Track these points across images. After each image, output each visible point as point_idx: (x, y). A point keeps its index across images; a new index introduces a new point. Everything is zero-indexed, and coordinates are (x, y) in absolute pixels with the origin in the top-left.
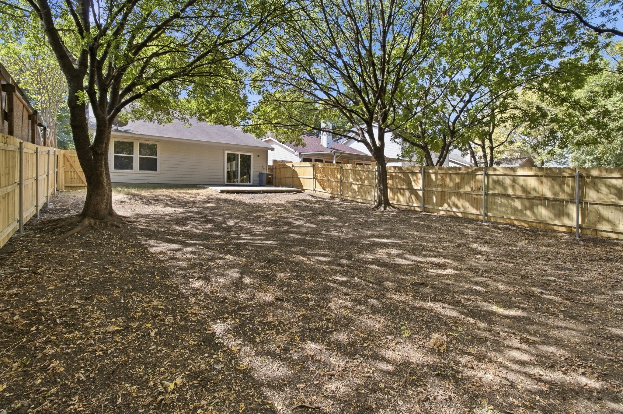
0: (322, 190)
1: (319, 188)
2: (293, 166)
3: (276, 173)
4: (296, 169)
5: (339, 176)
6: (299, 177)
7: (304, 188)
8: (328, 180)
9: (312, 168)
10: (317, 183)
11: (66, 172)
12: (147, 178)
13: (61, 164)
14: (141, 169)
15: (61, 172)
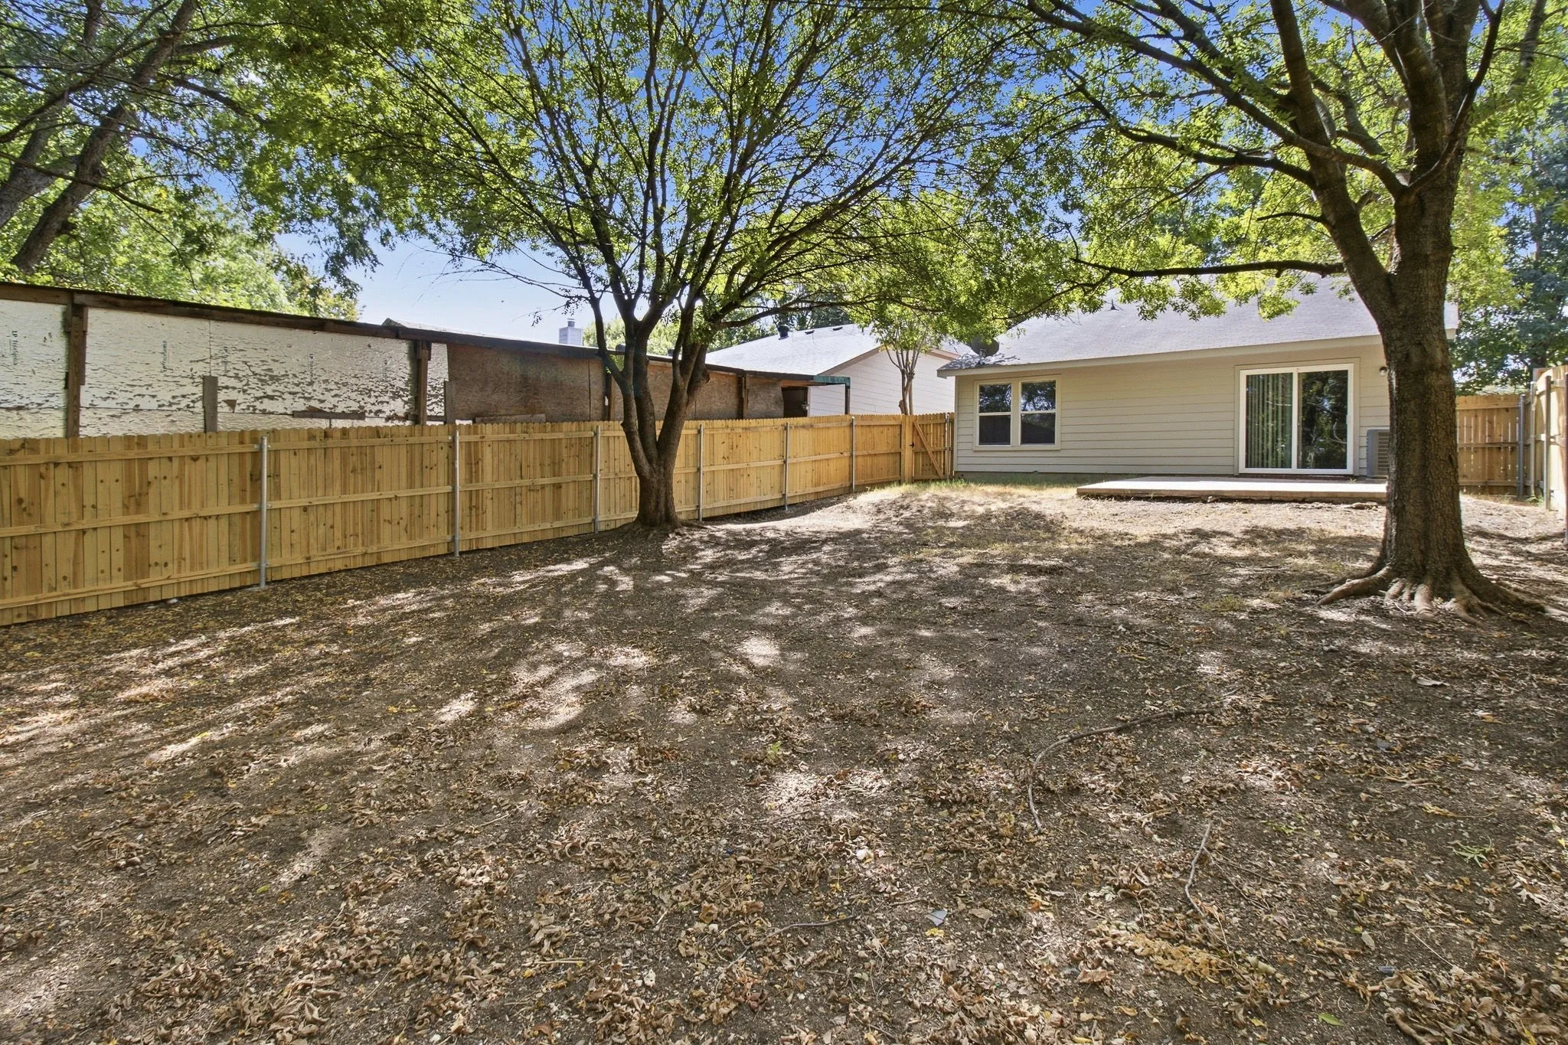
11: (916, 453)
12: (1033, 461)
13: (908, 439)
14: (1024, 441)
15: (908, 453)
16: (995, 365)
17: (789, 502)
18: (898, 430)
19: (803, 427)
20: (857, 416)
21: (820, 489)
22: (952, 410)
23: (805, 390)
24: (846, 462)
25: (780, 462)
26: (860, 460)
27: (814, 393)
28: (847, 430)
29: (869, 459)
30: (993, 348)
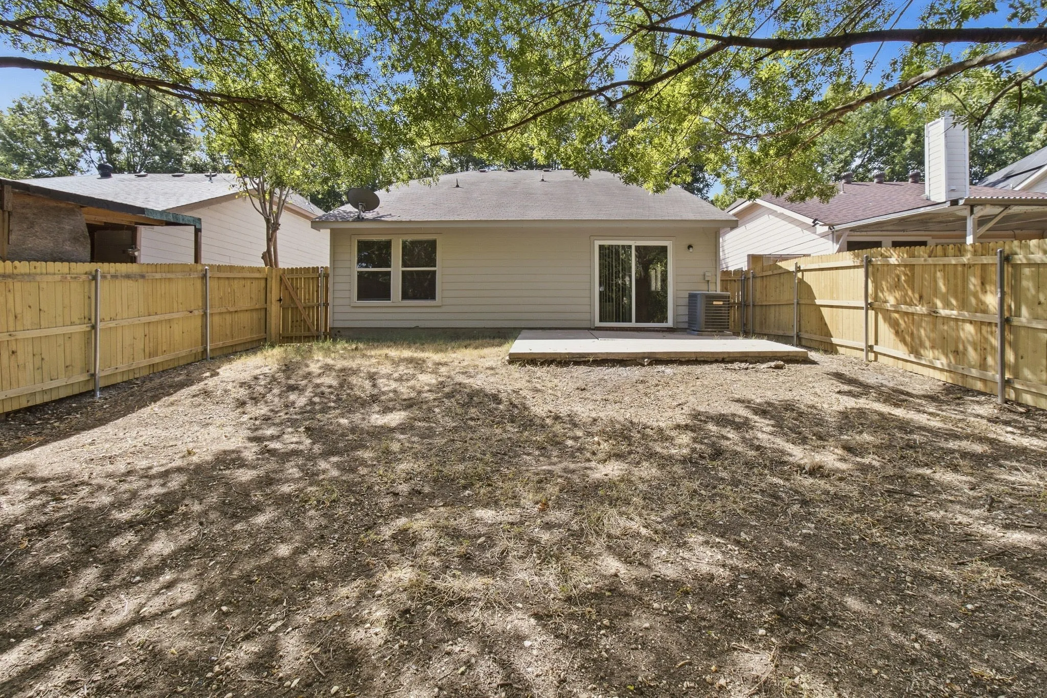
0: (902, 352)
1: (889, 343)
2: (798, 269)
3: (754, 289)
4: (809, 278)
5: (992, 300)
6: (818, 302)
7: (835, 340)
8: (933, 313)
9: (862, 271)
10: (884, 327)
11: (285, 309)
12: (415, 316)
13: (274, 294)
14: (405, 296)
15: (275, 309)
16: (374, 220)
17: (101, 384)
18: (263, 283)
19: (128, 277)
20: (211, 266)
21: (157, 360)
22: (327, 264)
23: (133, 231)
24: (198, 322)
25: (85, 328)
26: (216, 319)
27: (145, 235)
28: (199, 283)
29: (228, 318)
30: (374, 203)
